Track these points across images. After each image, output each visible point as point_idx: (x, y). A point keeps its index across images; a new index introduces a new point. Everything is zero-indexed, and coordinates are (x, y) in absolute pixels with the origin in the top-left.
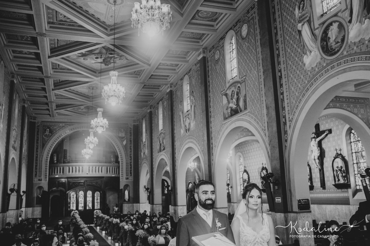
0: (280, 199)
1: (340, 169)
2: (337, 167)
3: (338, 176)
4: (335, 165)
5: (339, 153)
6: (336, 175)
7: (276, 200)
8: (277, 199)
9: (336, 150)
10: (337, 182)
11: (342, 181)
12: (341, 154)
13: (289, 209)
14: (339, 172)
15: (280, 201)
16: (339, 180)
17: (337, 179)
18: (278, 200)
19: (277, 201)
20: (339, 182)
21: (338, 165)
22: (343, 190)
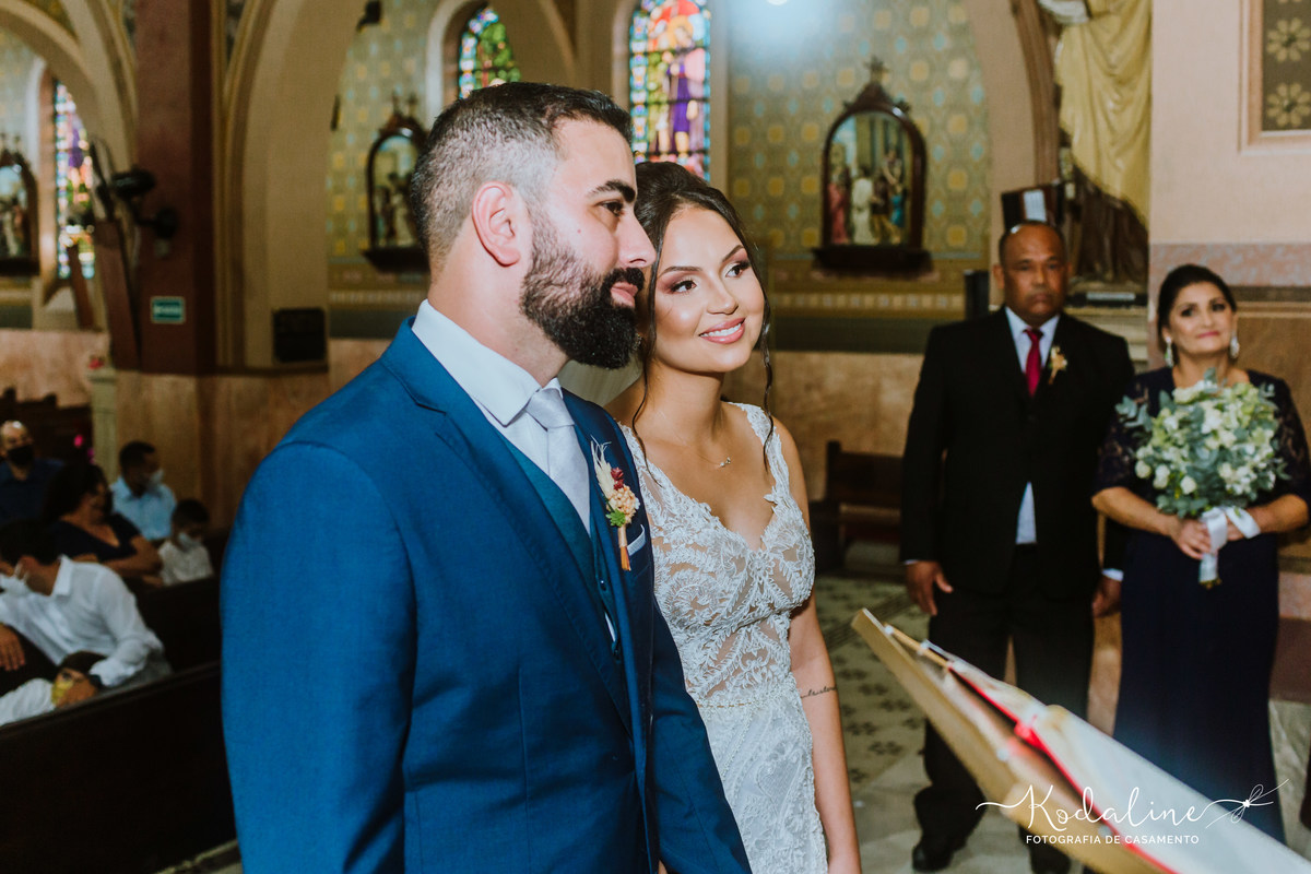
0: (177, 304)
1: (403, 183)
2: (393, 176)
3: (389, 215)
4: (383, 167)
5: (406, 111)
6: (383, 210)
7: (157, 310)
8: (161, 304)
9: (395, 100)
10: (382, 243)
11: (405, 239)
12: (412, 123)
13: (224, 355)
14: (396, 200)
15: (177, 316)
16: (392, 233)
17: (382, 228)
18: (168, 310)
19: (161, 315)
20: (392, 243)
21: (395, 164)
22: (405, 277)
